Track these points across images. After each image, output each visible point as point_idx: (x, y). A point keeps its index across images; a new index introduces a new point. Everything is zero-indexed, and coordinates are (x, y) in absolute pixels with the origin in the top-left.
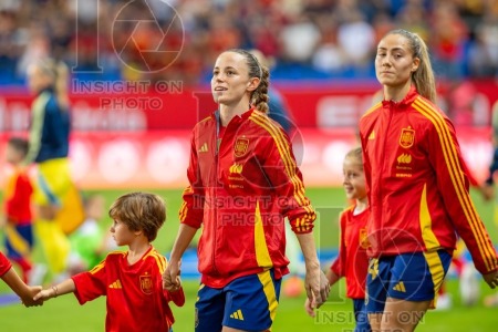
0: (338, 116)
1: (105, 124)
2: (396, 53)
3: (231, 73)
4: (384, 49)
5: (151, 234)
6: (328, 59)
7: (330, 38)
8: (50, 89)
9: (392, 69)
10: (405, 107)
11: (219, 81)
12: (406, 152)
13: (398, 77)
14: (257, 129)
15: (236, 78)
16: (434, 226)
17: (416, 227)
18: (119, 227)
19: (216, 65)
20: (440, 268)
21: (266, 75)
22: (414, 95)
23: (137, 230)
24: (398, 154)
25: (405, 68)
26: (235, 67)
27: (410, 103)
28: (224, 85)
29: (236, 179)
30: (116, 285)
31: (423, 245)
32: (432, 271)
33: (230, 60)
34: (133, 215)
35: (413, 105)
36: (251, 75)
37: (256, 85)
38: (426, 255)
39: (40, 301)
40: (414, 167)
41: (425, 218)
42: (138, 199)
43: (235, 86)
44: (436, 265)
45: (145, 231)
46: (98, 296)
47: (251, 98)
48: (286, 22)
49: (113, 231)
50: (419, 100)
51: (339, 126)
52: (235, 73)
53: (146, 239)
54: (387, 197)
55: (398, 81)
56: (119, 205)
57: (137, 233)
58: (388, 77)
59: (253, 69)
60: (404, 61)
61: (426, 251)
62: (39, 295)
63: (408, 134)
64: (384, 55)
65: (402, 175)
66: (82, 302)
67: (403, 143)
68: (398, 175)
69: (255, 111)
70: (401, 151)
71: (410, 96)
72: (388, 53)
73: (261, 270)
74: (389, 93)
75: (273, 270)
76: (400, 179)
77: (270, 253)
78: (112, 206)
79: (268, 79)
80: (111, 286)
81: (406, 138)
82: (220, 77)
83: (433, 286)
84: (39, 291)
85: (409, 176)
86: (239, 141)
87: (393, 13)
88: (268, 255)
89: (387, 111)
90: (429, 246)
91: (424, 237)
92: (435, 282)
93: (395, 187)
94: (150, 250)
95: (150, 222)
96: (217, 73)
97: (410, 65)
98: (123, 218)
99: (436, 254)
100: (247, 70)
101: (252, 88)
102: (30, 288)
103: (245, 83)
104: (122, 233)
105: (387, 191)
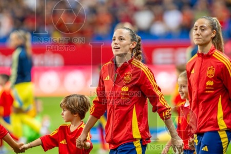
0: (164, 58)
1: (42, 62)
2: (202, 28)
3: (122, 39)
4: (196, 26)
5: (82, 116)
6: (158, 29)
7: (159, 18)
8: (23, 46)
9: (200, 37)
10: (209, 56)
11: (116, 44)
12: (211, 79)
13: (204, 41)
14: (136, 68)
15: (124, 42)
16: (225, 118)
17: (215, 118)
18: (66, 113)
19: (114, 36)
20: (227, 139)
21: (139, 41)
22: (214, 50)
23: (75, 114)
24: (207, 81)
25: (207, 36)
26: (124, 36)
27: (212, 54)
28: (118, 46)
29: (125, 94)
30: (63, 142)
31: (218, 127)
32: (223, 141)
33: (121, 33)
34: (73, 106)
35: (213, 55)
36: (132, 40)
37: (135, 45)
38: (219, 133)
39: (23, 150)
40: (215, 87)
41: (220, 113)
42: (75, 98)
43: (124, 46)
44: (225, 138)
45: (79, 114)
46: (54, 147)
47: (132, 52)
48: (136, 10)
49: (63, 115)
50: (217, 52)
51: (164, 64)
52: (124, 39)
53: (80, 118)
54: (201, 103)
55: (204, 42)
56: (66, 101)
57: (75, 115)
58: (199, 41)
59: (133, 37)
60: (206, 32)
61: (219, 130)
62: (22, 147)
63: (211, 70)
64: (196, 29)
65: (209, 92)
66: (45, 150)
67: (209, 75)
68: (206, 92)
70: (208, 79)
71: (212, 51)
72: (198, 28)
73: (135, 140)
74: (200, 49)
75: (141, 140)
76: (208, 94)
77: (140, 131)
78: (62, 102)
79: (140, 42)
80: (61, 142)
81: (211, 72)
82: (116, 42)
83: (223, 148)
84: (22, 145)
85: (213, 92)
86: (126, 75)
87: (192, 5)
88: (139, 133)
89: (200, 58)
90: (221, 128)
91: (219, 123)
92: (224, 147)
93: (205, 98)
94: (82, 124)
95: (82, 109)
96: (114, 40)
97: (210, 34)
98: (68, 108)
99: (225, 132)
100: (130, 38)
101: (133, 47)
102: (18, 143)
103: (129, 45)
104: (67, 115)
105: (201, 100)
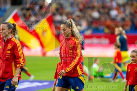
29: (8, 55)
69: (13, 38)
86: (9, 45)
